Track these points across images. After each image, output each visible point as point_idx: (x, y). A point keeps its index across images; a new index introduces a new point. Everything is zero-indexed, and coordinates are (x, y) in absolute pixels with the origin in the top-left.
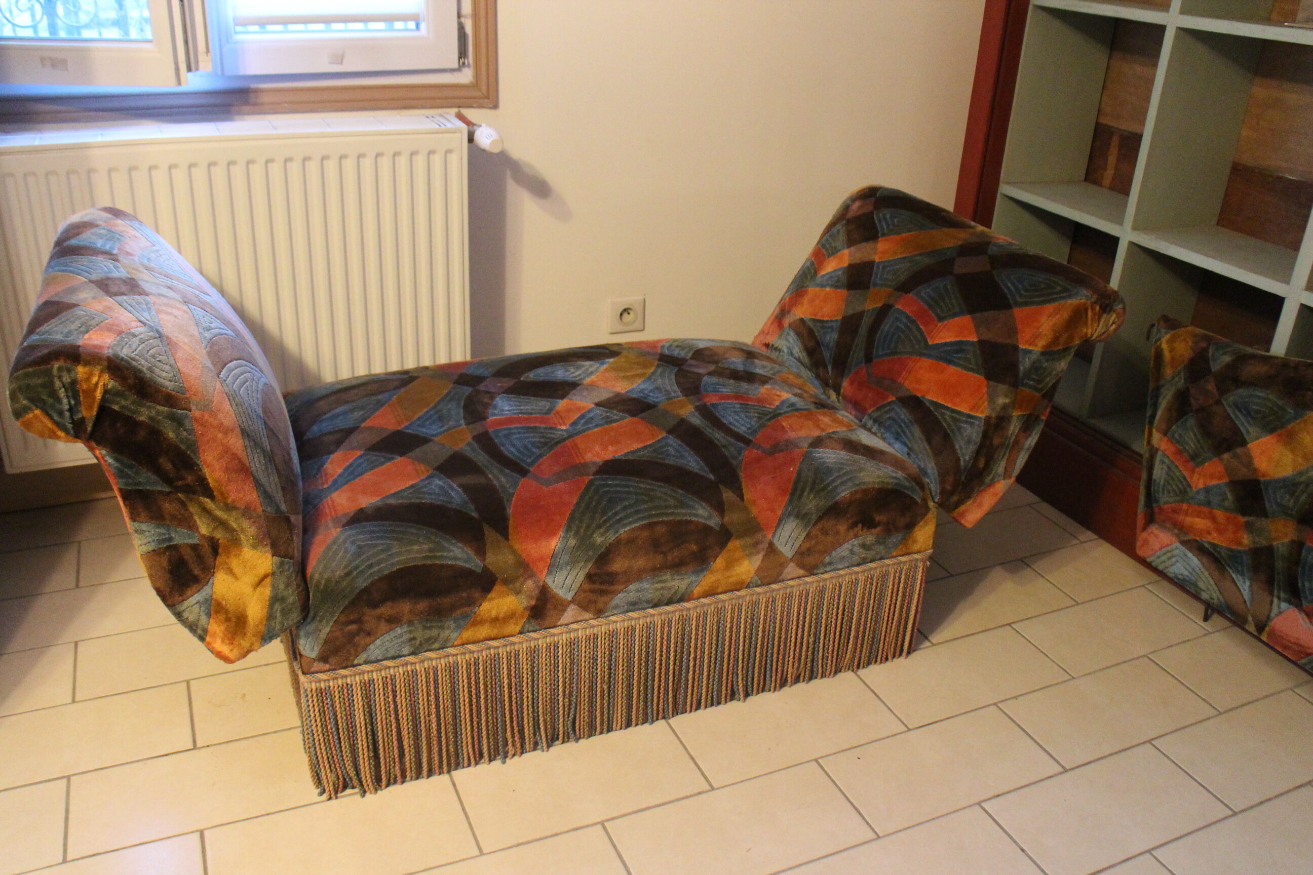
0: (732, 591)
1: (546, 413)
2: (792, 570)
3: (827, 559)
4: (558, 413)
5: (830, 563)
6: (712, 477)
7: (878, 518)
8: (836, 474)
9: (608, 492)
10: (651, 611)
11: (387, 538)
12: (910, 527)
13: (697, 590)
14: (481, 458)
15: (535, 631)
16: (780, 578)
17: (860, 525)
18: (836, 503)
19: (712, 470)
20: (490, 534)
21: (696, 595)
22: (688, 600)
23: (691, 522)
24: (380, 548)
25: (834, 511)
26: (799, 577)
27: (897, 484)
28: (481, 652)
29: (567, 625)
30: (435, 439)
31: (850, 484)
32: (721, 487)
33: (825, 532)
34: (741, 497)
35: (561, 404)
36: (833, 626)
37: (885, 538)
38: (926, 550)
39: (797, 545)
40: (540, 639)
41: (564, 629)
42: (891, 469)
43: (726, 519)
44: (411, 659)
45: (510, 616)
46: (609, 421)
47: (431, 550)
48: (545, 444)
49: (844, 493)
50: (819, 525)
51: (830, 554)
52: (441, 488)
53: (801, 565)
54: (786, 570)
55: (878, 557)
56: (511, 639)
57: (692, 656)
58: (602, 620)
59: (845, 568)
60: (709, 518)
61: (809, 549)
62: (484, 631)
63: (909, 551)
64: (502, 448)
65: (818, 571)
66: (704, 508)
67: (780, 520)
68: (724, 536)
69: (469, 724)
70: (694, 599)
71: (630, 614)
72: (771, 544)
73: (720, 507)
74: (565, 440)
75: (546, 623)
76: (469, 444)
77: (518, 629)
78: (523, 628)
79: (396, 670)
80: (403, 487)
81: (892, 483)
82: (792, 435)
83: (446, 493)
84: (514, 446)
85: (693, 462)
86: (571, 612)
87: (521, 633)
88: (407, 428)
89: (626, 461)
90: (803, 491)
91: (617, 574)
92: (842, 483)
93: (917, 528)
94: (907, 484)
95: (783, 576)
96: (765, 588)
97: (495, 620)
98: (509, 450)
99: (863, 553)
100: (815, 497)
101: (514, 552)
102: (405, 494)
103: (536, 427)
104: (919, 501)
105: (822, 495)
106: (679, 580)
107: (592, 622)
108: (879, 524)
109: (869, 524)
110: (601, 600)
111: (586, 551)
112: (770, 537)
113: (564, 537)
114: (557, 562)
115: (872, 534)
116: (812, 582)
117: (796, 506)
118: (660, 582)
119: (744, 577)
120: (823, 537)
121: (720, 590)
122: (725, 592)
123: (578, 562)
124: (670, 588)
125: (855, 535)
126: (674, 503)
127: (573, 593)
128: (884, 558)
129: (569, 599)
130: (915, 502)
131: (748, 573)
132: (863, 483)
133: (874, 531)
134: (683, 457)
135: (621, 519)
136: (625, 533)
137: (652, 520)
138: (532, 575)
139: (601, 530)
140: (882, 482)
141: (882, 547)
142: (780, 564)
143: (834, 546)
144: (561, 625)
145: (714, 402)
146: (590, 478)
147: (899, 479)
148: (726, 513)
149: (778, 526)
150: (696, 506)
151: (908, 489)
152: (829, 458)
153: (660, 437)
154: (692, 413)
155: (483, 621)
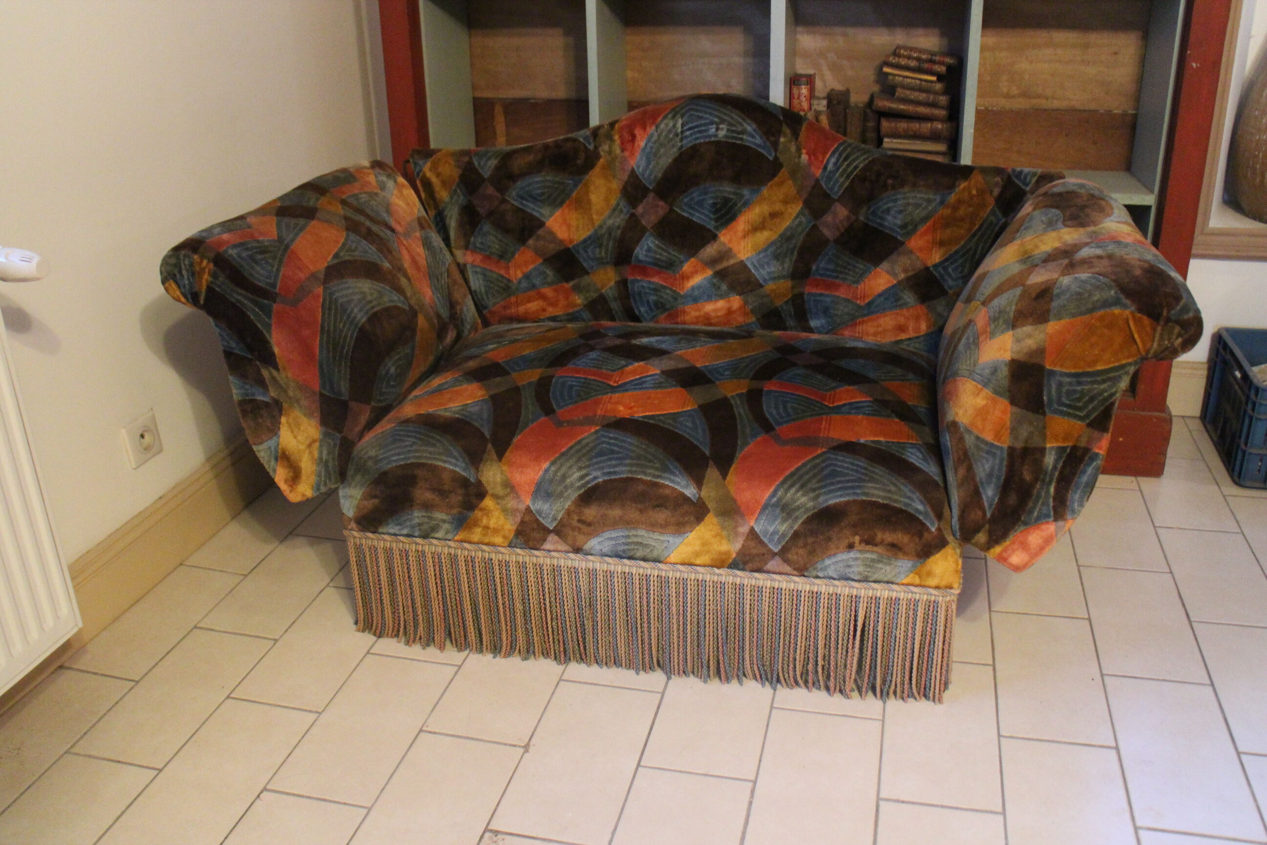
0: (712, 567)
1: (614, 371)
2: (777, 563)
3: (820, 565)
4: (624, 371)
5: (823, 569)
6: (708, 452)
7: (880, 536)
9: (603, 442)
10: (626, 561)
12: (924, 554)
13: (674, 556)
15: (520, 548)
17: (857, 537)
20: (489, 452)
21: (672, 560)
22: (665, 563)
23: (667, 487)
24: (408, 443)
26: (788, 574)
27: (907, 505)
28: (480, 554)
29: (550, 551)
31: (851, 492)
32: (711, 462)
33: (816, 535)
34: (724, 476)
35: (634, 366)
37: (890, 560)
39: (783, 541)
40: (522, 555)
41: (546, 554)
42: (910, 488)
43: (703, 493)
44: (418, 540)
45: (499, 529)
46: (659, 386)
47: (439, 453)
48: (587, 394)
52: (481, 410)
53: (787, 561)
54: (770, 563)
55: (886, 579)
56: (501, 549)
58: (580, 556)
59: (843, 579)
60: (687, 487)
62: (476, 534)
63: (923, 583)
64: (551, 390)
66: (684, 477)
67: (764, 509)
68: (701, 510)
70: (670, 563)
71: (607, 559)
72: (752, 531)
73: (698, 480)
75: (531, 544)
76: (530, 382)
77: (507, 543)
78: (511, 543)
79: (409, 545)
80: (459, 405)
82: (823, 434)
83: (480, 415)
84: (562, 390)
85: (699, 437)
86: (552, 542)
87: (509, 546)
88: (505, 361)
89: (641, 422)
90: (792, 486)
91: (593, 519)
93: (931, 559)
94: (920, 508)
95: (768, 567)
96: (750, 574)
97: (487, 528)
98: (555, 393)
99: (864, 570)
100: (804, 495)
101: (504, 473)
102: (455, 409)
103: (593, 380)
104: (933, 530)
105: (812, 495)
106: (656, 540)
107: (572, 555)
108: (882, 542)
109: (869, 541)
110: (580, 538)
111: (566, 488)
112: (752, 523)
113: (547, 471)
114: (542, 490)
115: (873, 552)
116: (801, 584)
117: (780, 500)
118: (636, 536)
119: (724, 557)
120: (813, 540)
121: (698, 562)
122: (704, 566)
123: (560, 495)
124: (647, 546)
125: (851, 547)
126: (658, 465)
127: (554, 525)
128: (892, 583)
129: (551, 528)
130: (928, 529)
131: (728, 553)
132: (867, 494)
133: (876, 549)
134: (694, 428)
135: (603, 468)
136: (604, 481)
137: (629, 476)
138: (518, 497)
139: (582, 473)
140: (890, 498)
141: (888, 569)
142: (764, 555)
143: (827, 553)
144: (544, 550)
145: (773, 389)
146: (599, 427)
147: (913, 500)
148: (704, 487)
149: (760, 514)
150: (677, 473)
151: (920, 513)
152: (845, 462)
153: (689, 408)
154: (739, 395)
155: (476, 525)
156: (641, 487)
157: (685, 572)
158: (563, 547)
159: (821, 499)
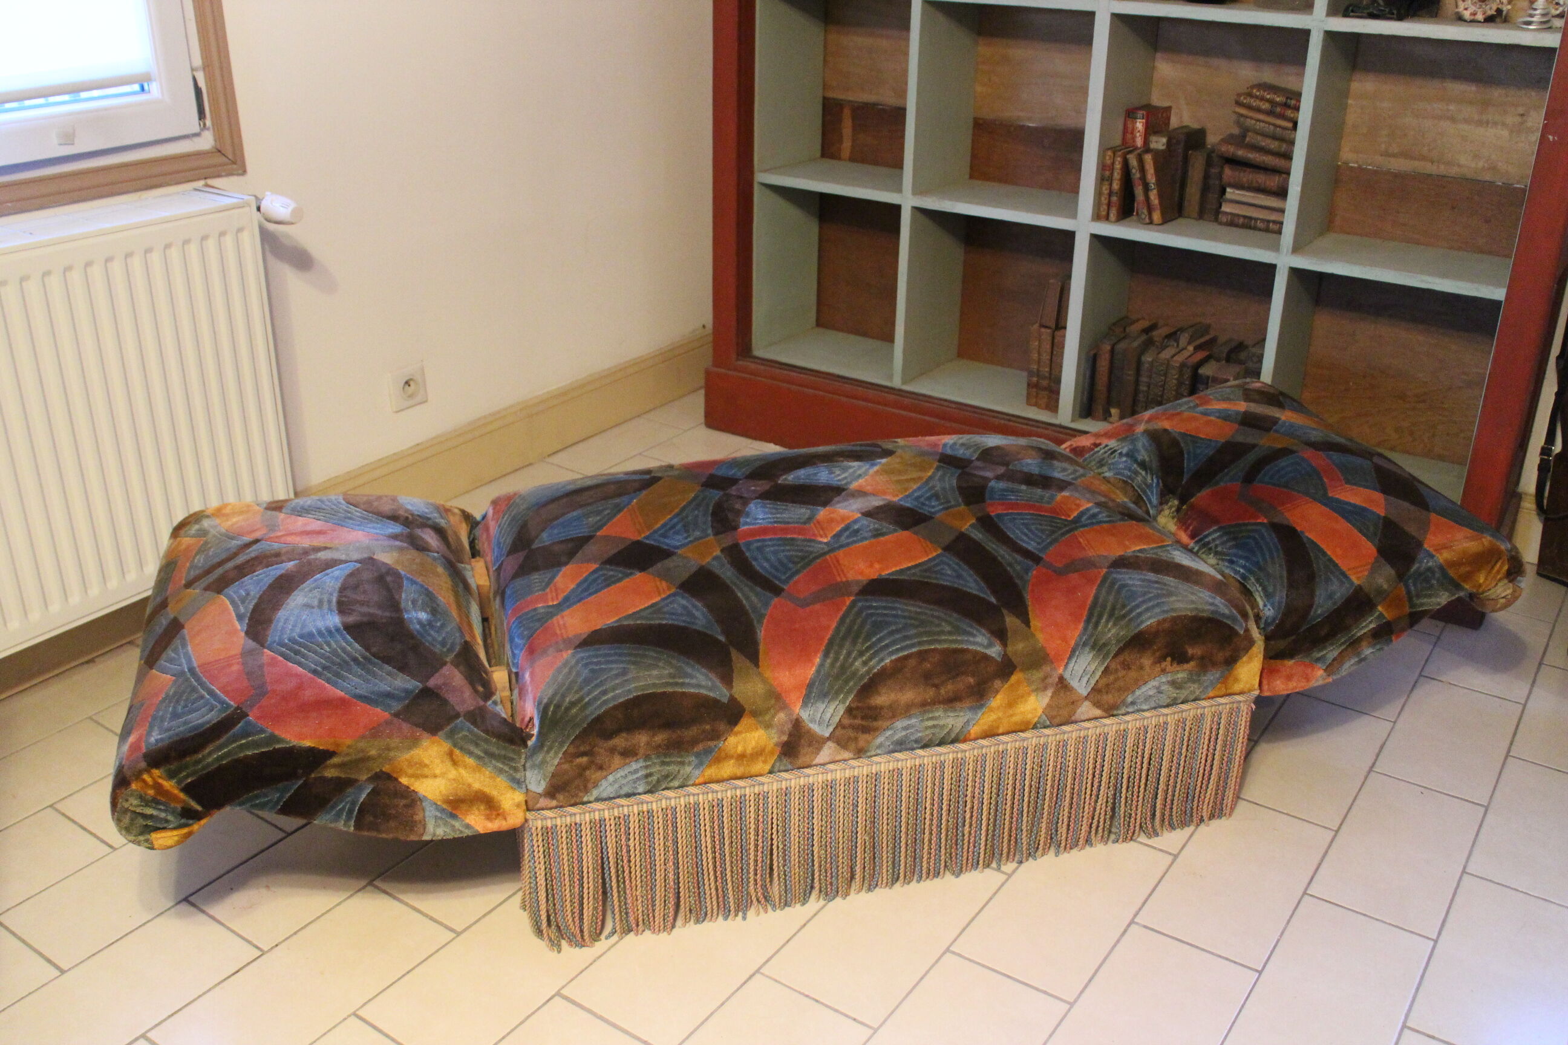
0: (1015, 732)
1: (805, 523)
2: (1086, 709)
3: (1130, 699)
4: (818, 522)
5: (1133, 703)
6: (993, 600)
7: (1190, 651)
8: (1140, 599)
9: (872, 615)
10: (920, 752)
11: (622, 662)
12: (1231, 661)
13: (975, 730)
14: (727, 573)
15: (786, 771)
16: (1073, 718)
17: (1169, 659)
18: (1141, 633)
19: (995, 592)
20: (738, 659)
21: (973, 736)
22: (964, 741)
23: (968, 651)
24: (614, 672)
25: (1139, 642)
26: (1096, 718)
27: (1213, 612)
28: (725, 793)
29: (824, 765)
30: (679, 551)
31: (1157, 610)
32: (1005, 612)
33: (1127, 666)
34: (1027, 623)
35: (822, 513)
36: (1137, 777)
37: (1199, 676)
38: (1250, 691)
39: (1093, 682)
40: (793, 780)
41: (820, 769)
42: (1208, 593)
43: (1010, 649)
44: (647, 797)
45: (758, 754)
46: (877, 534)
47: (671, 676)
48: (803, 558)
49: (1149, 621)
50: (1121, 658)
51: (1133, 692)
52: (685, 607)
53: (1097, 704)
54: (1079, 711)
55: (1192, 697)
56: (759, 778)
57: (969, 806)
58: (864, 761)
59: (1152, 709)
60: (990, 645)
61: (1108, 685)
62: (728, 768)
63: (1229, 691)
64: (754, 563)
65: (1120, 712)
66: (984, 635)
67: (1073, 651)
68: (1006, 669)
69: (712, 873)
70: (971, 740)
71: (896, 755)
72: (1061, 679)
73: (1001, 635)
74: (825, 554)
75: (800, 761)
76: (716, 558)
77: (768, 767)
78: (773, 767)
79: (630, 808)
80: (643, 607)
81: (1208, 610)
82: (1090, 553)
83: (690, 614)
84: (767, 560)
85: (972, 584)
86: (828, 751)
87: (771, 772)
88: (647, 538)
89: (893, 580)
90: (1100, 617)
91: (882, 708)
92: (1147, 610)
93: (1239, 664)
94: (1227, 612)
95: (1077, 717)
96: (1056, 730)
97: (741, 757)
98: (761, 566)
99: (1173, 692)
100: (1115, 625)
101: (764, 681)
102: (644, 614)
103: (792, 539)
104: (1242, 632)
105: (1123, 623)
106: (953, 718)
107: (852, 762)
108: (1192, 659)
109: (1180, 658)
110: (863, 738)
111: (846, 682)
112: (1061, 671)
113: (821, 665)
114: (813, 692)
115: (1184, 670)
116: (1110, 725)
117: (1091, 635)
118: (931, 719)
119: (1030, 717)
120: (1124, 672)
121: (1000, 731)
122: (1006, 733)
123: (837, 693)
124: (943, 726)
125: (1162, 670)
126: (948, 628)
127: (831, 729)
128: (1199, 700)
129: (826, 735)
130: (1236, 633)
131: (1034, 711)
132: (1173, 610)
133: (1186, 666)
134: (959, 576)
135: (887, 646)
136: (892, 661)
137: (922, 648)
138: (784, 707)
139: (864, 658)
140: (1196, 609)
141: (1196, 686)
142: (1073, 703)
143: (1138, 683)
144: (816, 765)
145: (1000, 512)
146: (852, 598)
147: (1216, 605)
148: (1009, 642)
149: (1070, 658)
150: (975, 632)
151: (1228, 617)
152: (1133, 579)
153: (935, 554)
154: (972, 526)
155: (728, 757)
156: (937, 659)
157: (985, 747)
158: (845, 754)
159: (1131, 625)
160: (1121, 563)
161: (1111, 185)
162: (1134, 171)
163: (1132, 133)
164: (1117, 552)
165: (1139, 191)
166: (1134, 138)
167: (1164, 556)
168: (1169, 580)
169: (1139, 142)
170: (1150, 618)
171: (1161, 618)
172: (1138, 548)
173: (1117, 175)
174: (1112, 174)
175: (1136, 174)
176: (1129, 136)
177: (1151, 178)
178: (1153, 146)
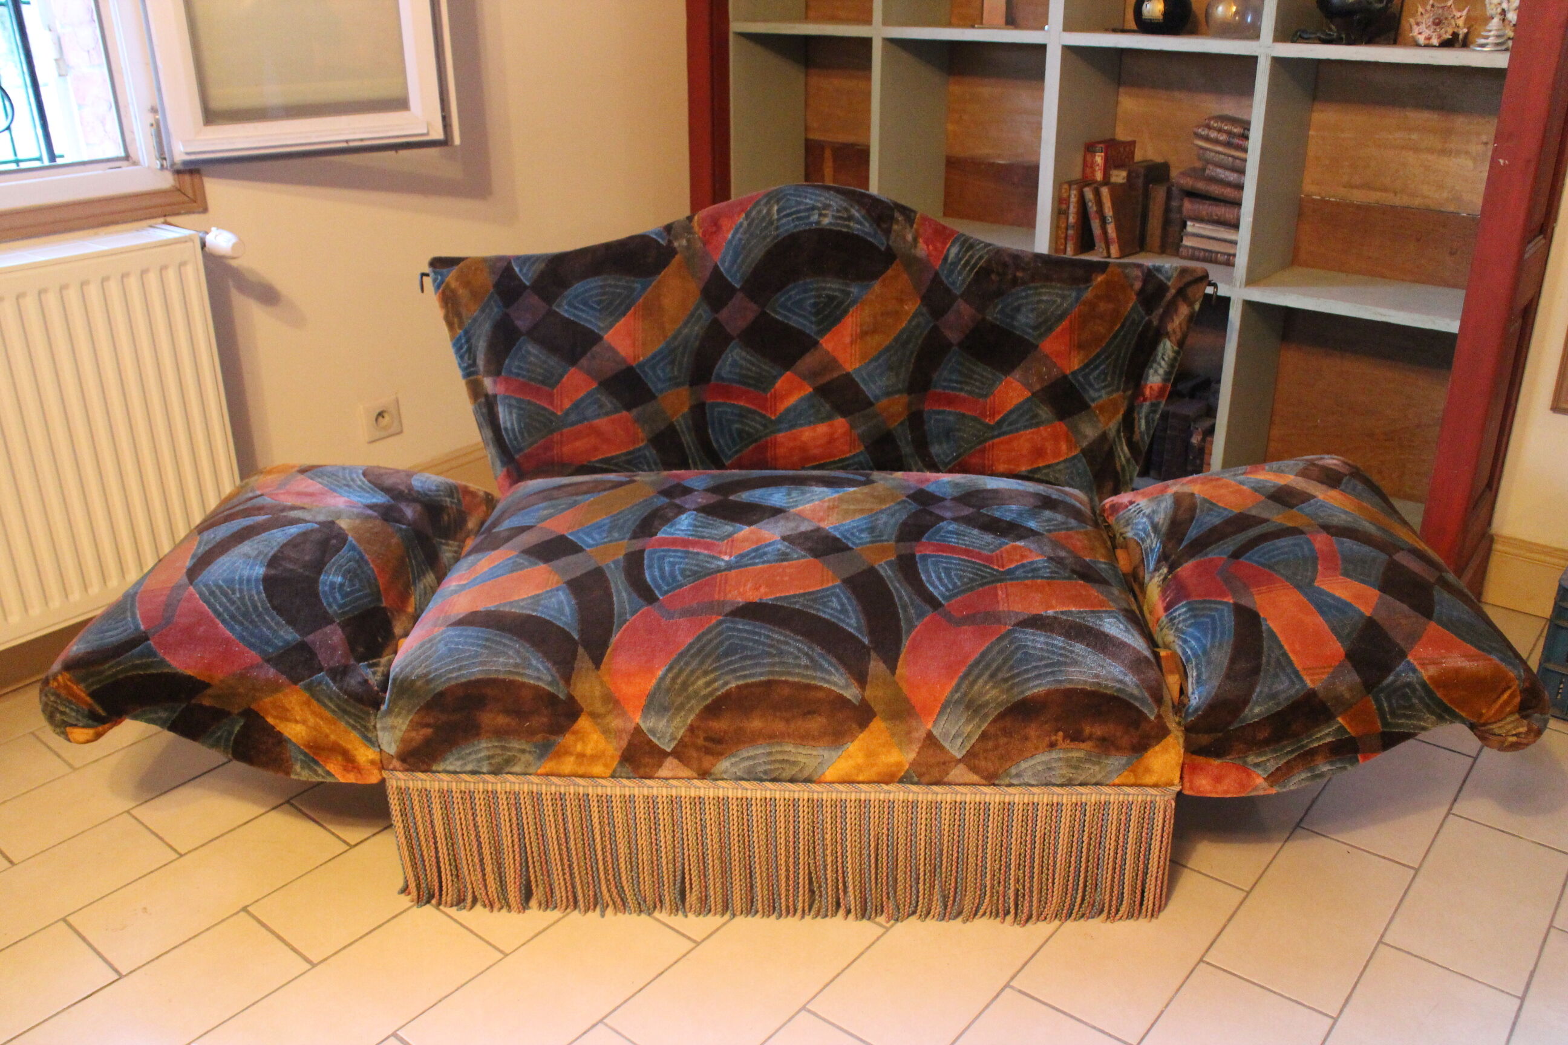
0: (879, 782)
1: (720, 540)
2: (961, 772)
3: (1013, 769)
4: (733, 540)
5: (1018, 775)
7: (1087, 730)
8: (1034, 664)
9: (733, 637)
10: (768, 784)
11: (481, 645)
12: (1141, 747)
13: (830, 774)
14: (617, 576)
15: (628, 778)
17: (1061, 734)
18: (1025, 700)
19: (872, 633)
20: (583, 660)
21: (828, 779)
22: (819, 782)
23: (821, 688)
25: (1023, 710)
26: (974, 784)
27: (1119, 690)
28: (572, 788)
29: (667, 779)
30: (589, 550)
31: (1050, 678)
32: (873, 654)
33: (1009, 734)
34: (894, 670)
35: (744, 532)
37: (1099, 757)
38: (1168, 785)
39: (968, 745)
41: (661, 783)
42: (1121, 668)
43: (867, 693)
44: (490, 778)
45: (598, 757)
46: (784, 558)
47: (516, 665)
48: (695, 573)
49: (1037, 688)
50: (1002, 724)
51: (1018, 763)
52: (559, 603)
53: (974, 769)
54: (953, 773)
55: (1094, 781)
56: (601, 780)
58: (706, 783)
59: (1042, 785)
60: (847, 687)
61: (986, 751)
62: (568, 764)
63: (1139, 782)
64: (647, 570)
65: (1002, 782)
66: (842, 675)
67: (944, 707)
68: (863, 715)
70: (825, 783)
71: (743, 783)
72: (930, 736)
73: (861, 679)
74: (719, 572)
75: (642, 771)
76: (616, 561)
77: (609, 772)
78: (614, 771)
79: (475, 785)
80: (526, 596)
81: (1112, 687)
82: (1002, 607)
83: (561, 610)
84: (661, 570)
85: (852, 622)
86: (669, 767)
87: (613, 777)
88: (573, 534)
89: (773, 606)
90: (978, 677)
91: (724, 733)
92: (1039, 677)
93: (1150, 752)
94: (1136, 692)
95: (950, 778)
96: (925, 788)
97: (581, 756)
98: (652, 575)
99: (1067, 771)
100: (994, 687)
101: (603, 684)
102: (522, 603)
103: (698, 554)
104: (1152, 718)
105: (1005, 686)
106: (805, 756)
107: (696, 782)
108: (1090, 738)
109: (1076, 737)
110: (707, 761)
111: (689, 698)
112: (930, 726)
113: (663, 679)
114: (655, 704)
115: (1079, 749)
116: (992, 795)
117: (965, 694)
118: (780, 752)
119: (894, 769)
120: (1006, 740)
121: (861, 778)
122: (869, 782)
123: (681, 707)
124: (795, 763)
125: (1052, 745)
126: (806, 663)
127: (673, 745)
128: (1101, 785)
129: (669, 750)
130: (1146, 718)
131: (899, 764)
132: (1071, 681)
133: (1082, 745)
134: (844, 611)
135: (734, 671)
136: (738, 687)
137: (771, 677)
138: (623, 714)
139: (708, 678)
140: (1099, 684)
141: (1097, 768)
142: (944, 763)
143: (1022, 755)
144: (659, 778)
145: (928, 553)
146: (720, 618)
147: (1125, 684)
148: (868, 686)
149: (940, 713)
150: (833, 670)
151: (1136, 698)
152: (1037, 641)
153: (830, 585)
154: (888, 563)
155: (567, 753)
156: (786, 691)
157: (845, 793)
158: (686, 772)
159: (1016, 690)
160: (1036, 622)
161: (1067, 218)
162: (1090, 204)
163: (1092, 167)
164: (1035, 610)
165: (1096, 225)
166: (1093, 172)
167: (1091, 621)
168: (1079, 648)
169: (1099, 176)
170: (1040, 685)
171: (1053, 687)
172: (1065, 609)
173: (1073, 209)
174: (1068, 208)
175: (1092, 208)
176: (1088, 170)
177: (1108, 211)
178: (1113, 179)
